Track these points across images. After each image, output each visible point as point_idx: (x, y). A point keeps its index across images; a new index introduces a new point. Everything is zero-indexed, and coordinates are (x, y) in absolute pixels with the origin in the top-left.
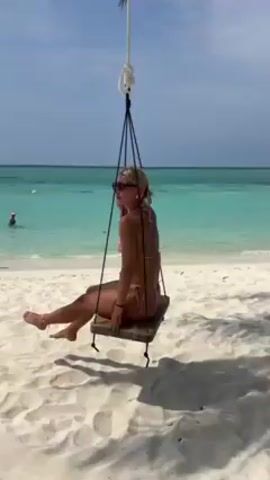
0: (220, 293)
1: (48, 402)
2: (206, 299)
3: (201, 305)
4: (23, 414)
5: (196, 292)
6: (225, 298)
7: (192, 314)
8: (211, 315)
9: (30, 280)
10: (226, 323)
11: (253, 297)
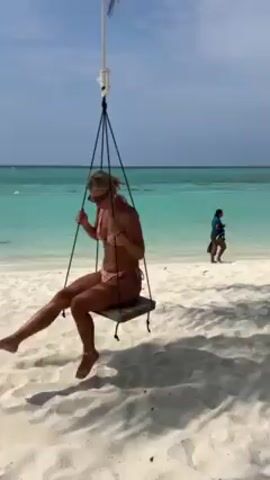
0: (199, 284)
1: (33, 380)
2: (184, 291)
3: (179, 295)
4: (10, 392)
5: (176, 285)
6: (203, 290)
7: (170, 303)
8: (188, 304)
9: (17, 277)
10: (202, 311)
11: (229, 288)
